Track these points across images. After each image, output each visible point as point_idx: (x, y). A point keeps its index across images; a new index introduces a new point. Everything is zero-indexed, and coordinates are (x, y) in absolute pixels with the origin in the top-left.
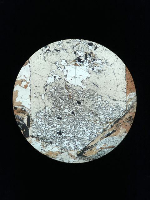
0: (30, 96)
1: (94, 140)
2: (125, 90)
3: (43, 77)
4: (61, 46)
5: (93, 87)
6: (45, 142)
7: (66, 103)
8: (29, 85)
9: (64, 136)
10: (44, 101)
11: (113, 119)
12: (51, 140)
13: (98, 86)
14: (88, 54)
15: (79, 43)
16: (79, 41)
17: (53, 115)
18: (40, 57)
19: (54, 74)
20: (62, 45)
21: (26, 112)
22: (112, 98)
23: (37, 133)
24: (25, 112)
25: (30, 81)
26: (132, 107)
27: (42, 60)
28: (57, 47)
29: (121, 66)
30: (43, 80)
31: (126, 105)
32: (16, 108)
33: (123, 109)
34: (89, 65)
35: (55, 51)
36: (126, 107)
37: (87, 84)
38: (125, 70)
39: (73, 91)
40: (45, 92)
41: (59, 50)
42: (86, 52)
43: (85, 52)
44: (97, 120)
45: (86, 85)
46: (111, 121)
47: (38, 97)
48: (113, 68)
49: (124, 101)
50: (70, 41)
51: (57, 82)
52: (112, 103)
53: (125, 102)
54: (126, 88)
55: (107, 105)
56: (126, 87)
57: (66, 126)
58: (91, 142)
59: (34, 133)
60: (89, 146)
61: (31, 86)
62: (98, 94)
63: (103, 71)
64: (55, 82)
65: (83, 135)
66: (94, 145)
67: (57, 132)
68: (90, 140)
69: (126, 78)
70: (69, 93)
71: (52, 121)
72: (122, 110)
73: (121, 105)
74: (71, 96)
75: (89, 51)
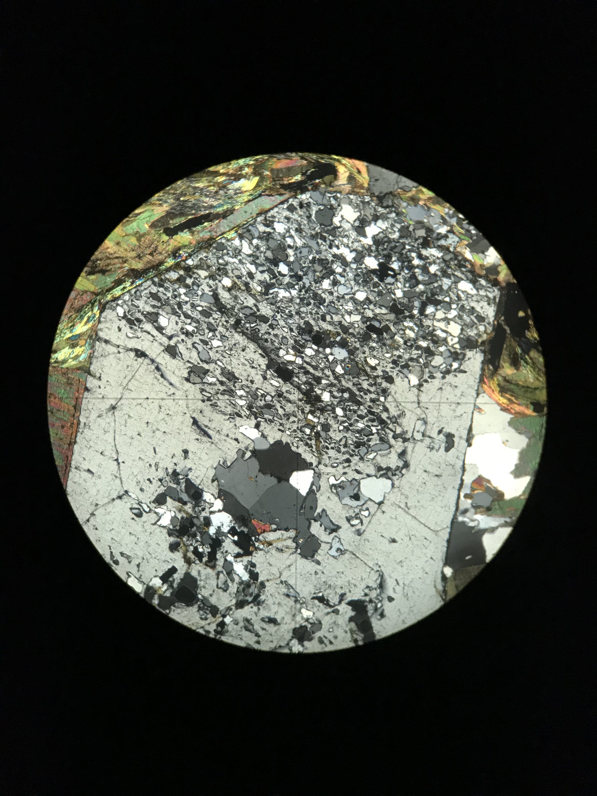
0: (470, 445)
1: (259, 215)
2: (88, 385)
3: (403, 506)
4: (306, 613)
5: (212, 425)
6: (451, 249)
7: (332, 385)
8: (466, 490)
9: (370, 256)
10: (419, 411)
11: (167, 279)
12: (424, 252)
13: (195, 422)
14: (205, 559)
15: (229, 609)
16: (228, 620)
17: (397, 349)
18: (398, 588)
19: (357, 510)
20: (298, 618)
21: (499, 385)
22: (150, 362)
23: (474, 292)
24: (503, 383)
25: (457, 504)
26: (79, 310)
27: (392, 575)
28: (319, 615)
29: (85, 480)
30: (407, 497)
31: (99, 322)
32: (537, 407)
33: (114, 309)
34: (212, 513)
35: (334, 599)
36: (104, 315)
37: (236, 440)
38: (73, 463)
39: (295, 427)
40: (409, 446)
41: (316, 601)
42: (209, 570)
43: (213, 567)
44: (229, 290)
45: (240, 438)
46: (173, 275)
47: (440, 432)
48: (118, 481)
49: (107, 342)
50: (265, 626)
51: (351, 475)
52: (156, 344)
53: (101, 334)
54: (87, 389)
55: (175, 340)
56: (86, 393)
57: (354, 294)
58: (272, 209)
59: (487, 296)
60: (281, 195)
61: (459, 482)
62: (202, 390)
63: (160, 480)
64: (357, 477)
65: (295, 242)
66: (260, 195)
67: (394, 276)
68: (273, 217)
69: (77, 432)
70: (316, 420)
71: (406, 327)
72: (119, 308)
73: (120, 330)
74: (307, 409)
75: (199, 572)
